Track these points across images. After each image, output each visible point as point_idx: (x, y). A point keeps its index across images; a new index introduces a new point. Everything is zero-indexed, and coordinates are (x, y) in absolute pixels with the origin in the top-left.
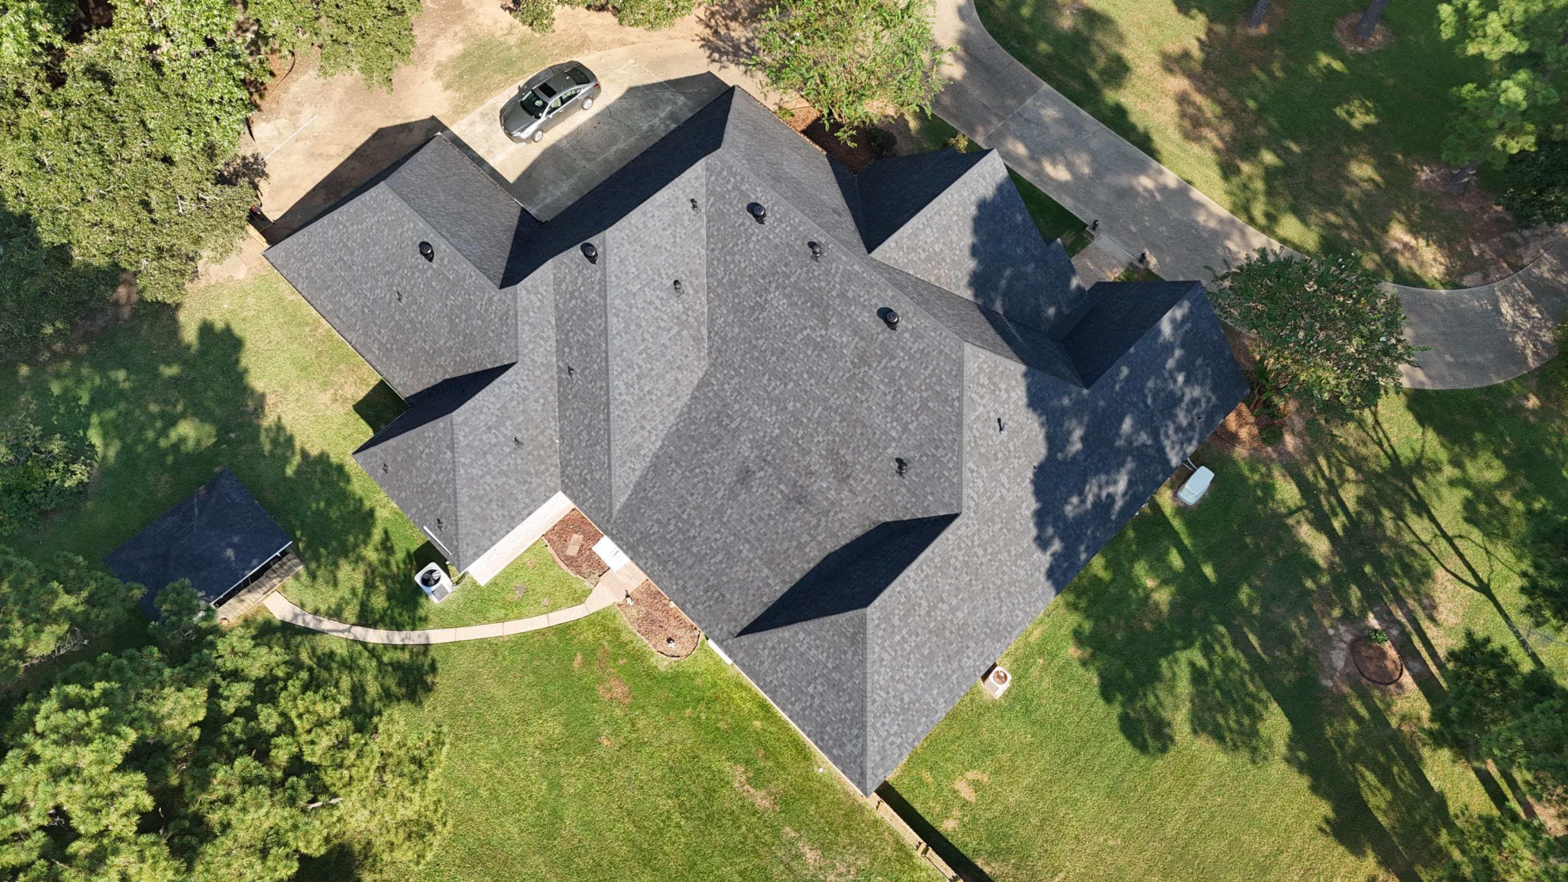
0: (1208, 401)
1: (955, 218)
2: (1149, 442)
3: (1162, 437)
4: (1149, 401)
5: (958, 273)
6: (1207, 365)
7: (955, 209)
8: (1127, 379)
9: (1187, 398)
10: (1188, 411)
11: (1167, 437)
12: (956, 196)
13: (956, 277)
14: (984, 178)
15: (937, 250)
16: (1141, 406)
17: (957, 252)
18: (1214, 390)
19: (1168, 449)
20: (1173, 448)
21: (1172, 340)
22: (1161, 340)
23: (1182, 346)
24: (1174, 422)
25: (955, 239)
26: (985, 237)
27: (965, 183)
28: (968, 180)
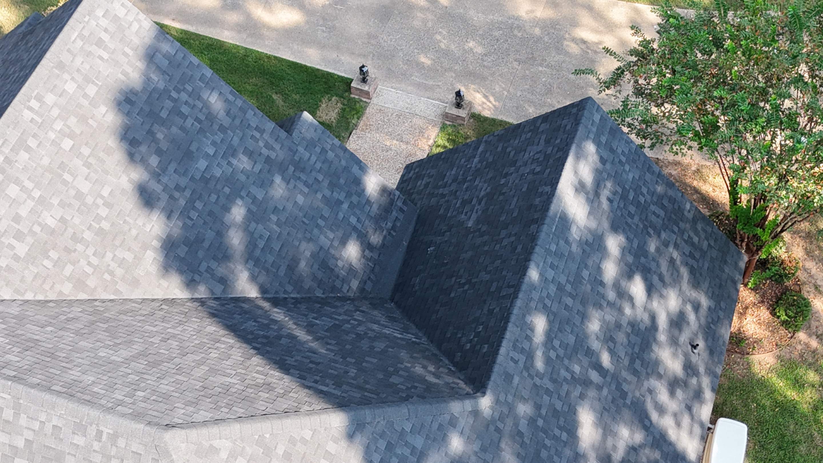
0: (697, 307)
1: (67, 144)
2: (639, 437)
3: (654, 416)
4: (606, 359)
5: (121, 254)
6: (666, 245)
7: (58, 126)
8: (549, 336)
9: (662, 321)
10: (674, 342)
11: (661, 410)
12: (50, 99)
13: (122, 262)
14: (100, 43)
15: (51, 222)
16: (594, 376)
17: (103, 212)
18: (696, 284)
19: (672, 434)
20: (678, 424)
21: (593, 225)
22: (575, 234)
23: (615, 228)
24: (660, 376)
25: (85, 187)
26: (154, 161)
27: (61, 66)
28: (66, 58)
